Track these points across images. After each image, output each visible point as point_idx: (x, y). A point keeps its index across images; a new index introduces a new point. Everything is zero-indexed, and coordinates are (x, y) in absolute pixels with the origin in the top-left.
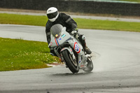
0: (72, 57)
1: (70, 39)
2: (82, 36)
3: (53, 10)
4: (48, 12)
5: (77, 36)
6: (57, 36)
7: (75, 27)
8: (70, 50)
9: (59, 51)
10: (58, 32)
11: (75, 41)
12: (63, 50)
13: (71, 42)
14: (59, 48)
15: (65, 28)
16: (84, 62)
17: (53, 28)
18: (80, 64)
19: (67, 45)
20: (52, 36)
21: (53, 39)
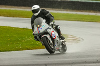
0: (50, 41)
1: (48, 28)
2: (57, 26)
3: (36, 7)
4: (33, 9)
5: (54, 26)
6: (39, 26)
7: (53, 20)
8: (48, 37)
9: (40, 37)
10: (40, 23)
11: (52, 29)
12: (43, 36)
13: (49, 31)
14: (40, 35)
15: (45, 20)
16: (59, 46)
17: (36, 20)
18: (56, 47)
19: (46, 33)
20: (35, 26)
21: (36, 28)
